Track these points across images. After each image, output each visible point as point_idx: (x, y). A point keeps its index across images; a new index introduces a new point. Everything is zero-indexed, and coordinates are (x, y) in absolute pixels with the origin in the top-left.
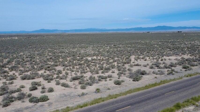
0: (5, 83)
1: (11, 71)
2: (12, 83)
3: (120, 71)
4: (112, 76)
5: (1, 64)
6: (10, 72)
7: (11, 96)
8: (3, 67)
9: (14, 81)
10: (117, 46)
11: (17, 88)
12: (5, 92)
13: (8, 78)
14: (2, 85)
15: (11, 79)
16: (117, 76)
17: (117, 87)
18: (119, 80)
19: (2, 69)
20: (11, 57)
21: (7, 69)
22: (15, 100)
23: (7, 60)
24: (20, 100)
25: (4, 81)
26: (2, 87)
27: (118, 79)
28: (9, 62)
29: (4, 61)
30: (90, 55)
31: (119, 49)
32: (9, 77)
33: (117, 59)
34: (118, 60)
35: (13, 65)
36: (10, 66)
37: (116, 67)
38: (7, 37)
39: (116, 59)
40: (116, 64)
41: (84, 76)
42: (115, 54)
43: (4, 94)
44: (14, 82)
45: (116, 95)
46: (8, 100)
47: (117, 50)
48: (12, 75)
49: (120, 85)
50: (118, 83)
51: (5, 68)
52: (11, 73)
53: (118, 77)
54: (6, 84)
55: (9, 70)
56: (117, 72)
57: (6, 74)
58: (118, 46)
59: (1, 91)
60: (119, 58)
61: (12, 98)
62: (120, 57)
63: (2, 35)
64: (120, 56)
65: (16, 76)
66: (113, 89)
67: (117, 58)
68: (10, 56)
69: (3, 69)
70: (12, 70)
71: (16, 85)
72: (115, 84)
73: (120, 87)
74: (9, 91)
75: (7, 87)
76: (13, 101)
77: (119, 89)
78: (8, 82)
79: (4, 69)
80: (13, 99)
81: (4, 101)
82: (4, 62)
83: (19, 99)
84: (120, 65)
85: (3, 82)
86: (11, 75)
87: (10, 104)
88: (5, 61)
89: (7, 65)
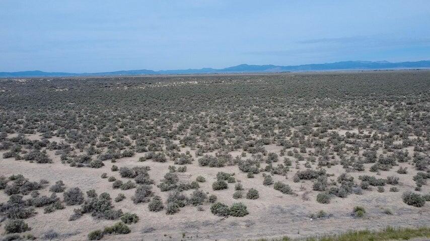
0: (172, 168)
1: (183, 147)
2: (183, 170)
3: (423, 170)
4: (399, 181)
5: (169, 132)
6: (181, 149)
7: (181, 194)
8: (171, 137)
9: (188, 166)
10: (415, 106)
11: (193, 181)
12: (172, 185)
13: (179, 159)
14: (168, 171)
15: (183, 163)
16: (414, 184)
17: (411, 210)
18: (417, 193)
19: (169, 142)
20: (185, 119)
21: (177, 142)
22: (188, 204)
23: (178, 124)
24: (196, 205)
25: (172, 164)
26: (168, 175)
27: (417, 190)
28: (181, 129)
29: (174, 125)
30: (345, 125)
31: (421, 113)
32: (179, 157)
33: (415, 140)
34: (420, 141)
35: (188, 135)
36: (182, 138)
37: (413, 158)
38: (180, 80)
39: (413, 137)
40: (411, 150)
41: (327, 173)
42: (410, 126)
43: (169, 189)
44: (187, 168)
45: (408, 230)
46: (176, 202)
47: (418, 116)
48: (185, 154)
49: (420, 206)
50: (414, 201)
51: (175, 139)
52: (183, 151)
53: (416, 186)
54: (175, 171)
55: (181, 143)
56: (412, 171)
57: (175, 151)
58: (419, 107)
59: (166, 183)
60: (421, 138)
61: (183, 198)
62: (423, 134)
63: (173, 77)
64: (425, 132)
65: (191, 157)
66: (399, 215)
67: (416, 137)
68: (184, 118)
69: (171, 141)
70: (186, 145)
71: (191, 175)
72: (405, 202)
73: (420, 213)
74: (178, 184)
75: (176, 176)
76: (184, 206)
77: (417, 216)
78: (177, 167)
79: (172, 142)
80: (185, 202)
81: (170, 203)
82: (173, 129)
83: (194, 204)
84: (422, 154)
85: (170, 167)
86: (183, 155)
87: (179, 210)
88: (176, 126)
89: (178, 133)
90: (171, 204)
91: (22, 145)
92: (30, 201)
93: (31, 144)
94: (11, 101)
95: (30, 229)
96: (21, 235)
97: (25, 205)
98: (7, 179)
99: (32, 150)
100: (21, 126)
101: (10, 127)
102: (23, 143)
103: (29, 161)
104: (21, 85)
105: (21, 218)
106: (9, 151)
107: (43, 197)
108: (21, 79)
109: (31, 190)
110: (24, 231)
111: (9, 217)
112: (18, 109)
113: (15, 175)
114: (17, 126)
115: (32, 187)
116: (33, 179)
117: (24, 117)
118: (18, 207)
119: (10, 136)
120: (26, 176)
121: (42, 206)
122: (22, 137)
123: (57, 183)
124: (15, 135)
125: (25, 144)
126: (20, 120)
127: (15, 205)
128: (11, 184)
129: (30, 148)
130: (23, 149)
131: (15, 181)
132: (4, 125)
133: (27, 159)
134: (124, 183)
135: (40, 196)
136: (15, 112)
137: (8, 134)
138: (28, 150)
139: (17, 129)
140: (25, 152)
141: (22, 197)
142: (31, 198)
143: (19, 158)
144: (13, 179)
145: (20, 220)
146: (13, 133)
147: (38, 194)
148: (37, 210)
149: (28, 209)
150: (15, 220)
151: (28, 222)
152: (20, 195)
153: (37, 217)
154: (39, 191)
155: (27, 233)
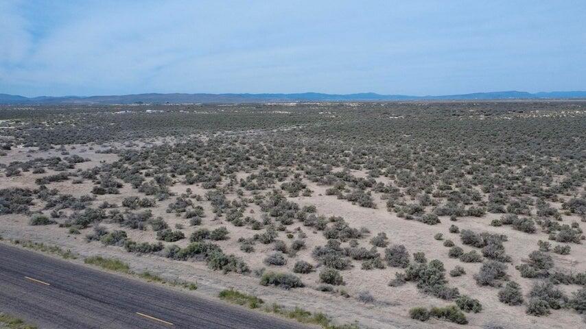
0: (545, 246)
1: (568, 214)
2: (564, 252)
5: (545, 188)
6: (564, 217)
7: (554, 288)
8: (548, 196)
9: (573, 246)
11: (579, 272)
12: (540, 271)
13: (558, 232)
14: (537, 248)
15: (565, 240)
19: (544, 203)
20: (576, 170)
21: (557, 206)
22: (566, 307)
23: (562, 178)
24: (581, 313)
25: (545, 238)
26: (535, 253)
28: (566, 186)
29: (555, 179)
32: (559, 230)
35: (579, 197)
36: (567, 199)
38: (574, 108)
43: (536, 276)
44: (572, 249)
46: (545, 299)
48: (570, 226)
51: (554, 200)
52: (567, 221)
54: (548, 250)
55: (564, 209)
57: (552, 219)
59: (531, 266)
61: (558, 296)
63: (562, 103)
65: (581, 232)
68: (574, 168)
69: (547, 202)
70: (573, 212)
71: (576, 263)
74: (552, 271)
75: (549, 258)
76: (559, 308)
78: (554, 244)
79: (548, 205)
80: (561, 302)
81: (534, 298)
82: (553, 184)
83: (577, 309)
85: (541, 242)
86: (566, 228)
87: (549, 313)
88: (558, 180)
89: (560, 192)
90: (536, 299)
91: (346, 182)
92: (347, 250)
93: (355, 182)
94: (339, 129)
95: (344, 284)
96: (335, 288)
97: (342, 254)
98: (327, 220)
99: (356, 190)
100: (348, 158)
101: (335, 159)
102: (347, 180)
103: (351, 202)
104: (351, 110)
105: (337, 268)
106: (332, 187)
107: (362, 248)
108: (352, 103)
109: (350, 237)
110: (339, 284)
111: (325, 264)
112: (345, 138)
113: (336, 216)
114: (343, 158)
115: (352, 234)
116: (354, 224)
117: (352, 149)
118: (335, 254)
119: (335, 170)
120: (346, 220)
121: (360, 260)
122: (347, 172)
123: (379, 234)
124: (340, 170)
125: (349, 181)
126: (347, 152)
127: (332, 252)
128: (330, 225)
129: (354, 187)
130: (347, 187)
131: (335, 223)
132: (331, 156)
133: (350, 200)
134: (465, 252)
135: (359, 247)
136: (342, 142)
137: (333, 167)
138: (352, 189)
139: (342, 162)
140: (348, 191)
141: (340, 244)
142: (350, 246)
143: (341, 197)
144: (333, 220)
145: (336, 270)
146: (338, 166)
147: (357, 244)
148: (355, 263)
149: (344, 259)
150: (329, 269)
151: (343, 274)
152: (338, 240)
153: (354, 271)
154: (359, 241)
155: (340, 288)
